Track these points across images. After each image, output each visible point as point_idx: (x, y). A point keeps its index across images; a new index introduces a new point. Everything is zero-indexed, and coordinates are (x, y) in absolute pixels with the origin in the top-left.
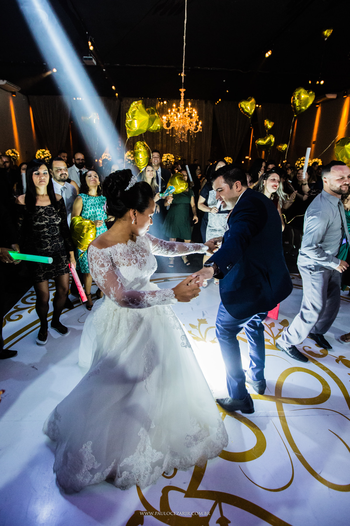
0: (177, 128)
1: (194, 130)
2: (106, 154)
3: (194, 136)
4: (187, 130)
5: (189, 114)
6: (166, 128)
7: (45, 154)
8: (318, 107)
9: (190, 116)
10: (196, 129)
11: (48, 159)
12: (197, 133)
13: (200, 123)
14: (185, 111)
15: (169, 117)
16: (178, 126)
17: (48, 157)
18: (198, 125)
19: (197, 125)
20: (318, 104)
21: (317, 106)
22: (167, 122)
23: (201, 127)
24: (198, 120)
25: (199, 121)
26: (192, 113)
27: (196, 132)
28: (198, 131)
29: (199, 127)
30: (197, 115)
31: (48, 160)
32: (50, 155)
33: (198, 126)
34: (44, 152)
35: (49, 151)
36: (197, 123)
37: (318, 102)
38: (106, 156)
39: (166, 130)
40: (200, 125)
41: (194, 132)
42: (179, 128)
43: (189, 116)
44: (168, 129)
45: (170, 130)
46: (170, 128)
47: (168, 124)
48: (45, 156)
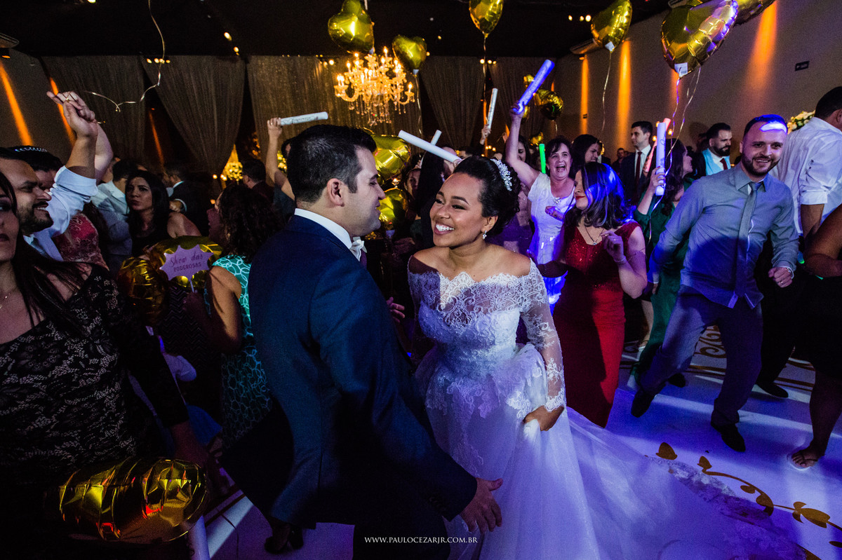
0: (369, 98)
1: (400, 100)
2: (234, 164)
3: (402, 111)
4: (387, 102)
5: (387, 70)
6: (347, 99)
8: (583, 60)
9: (391, 74)
10: (404, 98)
12: (406, 105)
13: (410, 86)
14: (380, 64)
15: (350, 78)
16: (369, 92)
18: (406, 89)
19: (404, 92)
20: (583, 55)
21: (581, 59)
22: (347, 86)
23: (413, 94)
24: (406, 81)
25: (408, 82)
26: (394, 68)
27: (404, 103)
28: (407, 102)
29: (409, 94)
30: (404, 72)
33: (406, 93)
36: (405, 85)
37: (582, 52)
38: (234, 166)
39: (347, 104)
40: (409, 91)
41: (401, 105)
42: (372, 96)
43: (387, 73)
44: (353, 100)
45: (354, 103)
46: (355, 97)
47: (350, 92)
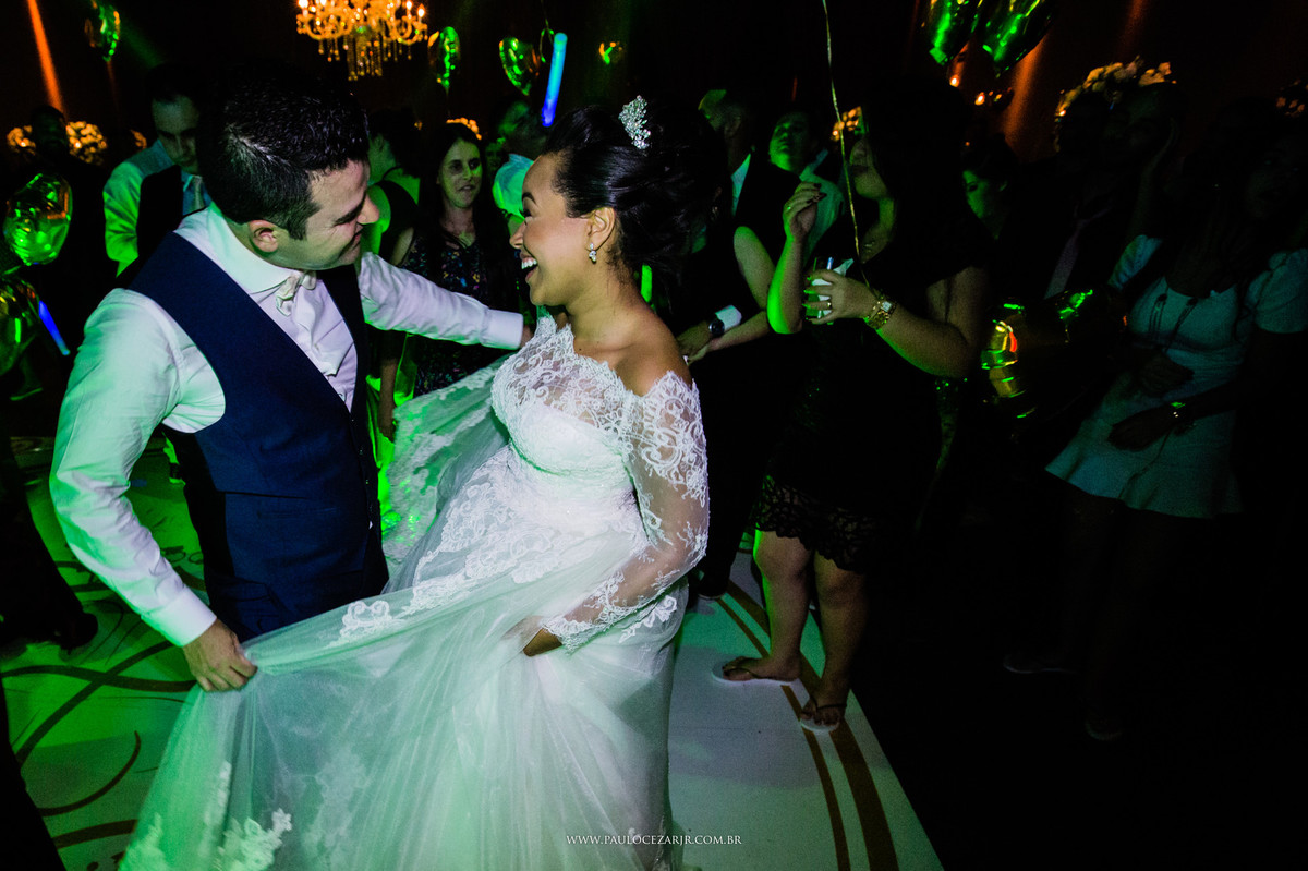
7: (85, 136)
11: (93, 150)
13: (421, 13)
17: (94, 144)
29: (419, 26)
31: (93, 154)
32: (100, 137)
34: (81, 129)
35: (96, 127)
40: (419, 21)
48: (86, 141)
